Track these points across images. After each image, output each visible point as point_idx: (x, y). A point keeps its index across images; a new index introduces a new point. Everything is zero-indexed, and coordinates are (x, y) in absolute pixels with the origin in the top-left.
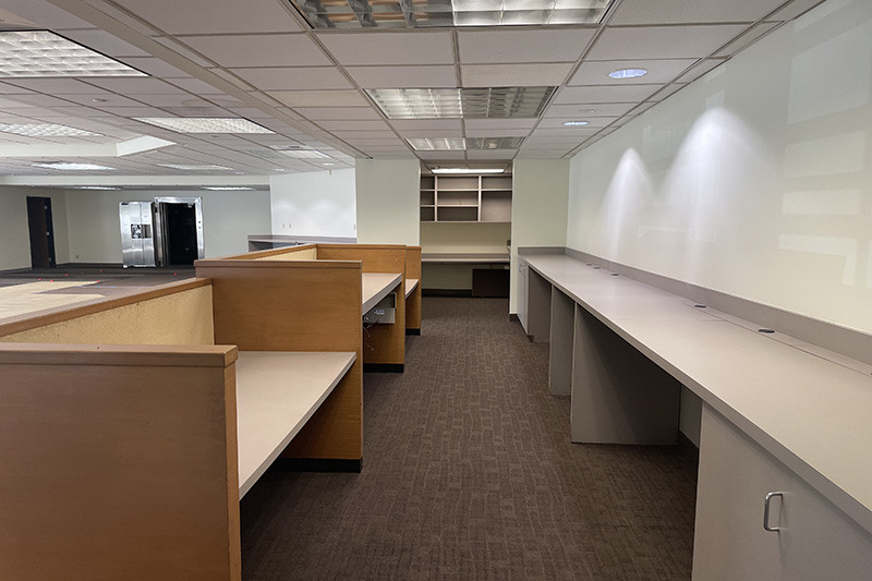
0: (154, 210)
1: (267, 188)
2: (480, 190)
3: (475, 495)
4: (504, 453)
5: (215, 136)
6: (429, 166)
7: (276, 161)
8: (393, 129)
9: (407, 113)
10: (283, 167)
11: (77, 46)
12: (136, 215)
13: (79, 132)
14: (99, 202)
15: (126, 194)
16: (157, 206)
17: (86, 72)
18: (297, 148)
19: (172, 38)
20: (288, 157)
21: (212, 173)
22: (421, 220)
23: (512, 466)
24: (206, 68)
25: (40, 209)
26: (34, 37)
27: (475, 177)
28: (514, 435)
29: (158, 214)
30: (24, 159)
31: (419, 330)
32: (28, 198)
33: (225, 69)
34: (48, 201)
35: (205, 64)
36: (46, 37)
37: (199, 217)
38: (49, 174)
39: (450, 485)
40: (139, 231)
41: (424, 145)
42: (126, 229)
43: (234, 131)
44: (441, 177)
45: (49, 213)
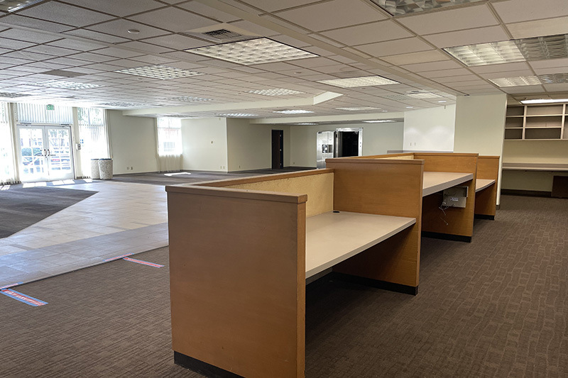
0: (335, 136)
1: (402, 120)
2: (564, 115)
3: (491, 323)
4: (528, 302)
5: (364, 88)
6: (516, 98)
7: (404, 101)
8: (475, 74)
9: (481, 61)
10: (412, 106)
11: (281, 44)
12: (326, 140)
13: (294, 92)
14: (307, 132)
15: (321, 127)
16: (337, 134)
17: (288, 57)
18: (417, 92)
19: (318, 33)
20: (412, 98)
21: (368, 112)
22: (506, 138)
23: (530, 311)
24: (340, 48)
25: (278, 136)
26: (260, 42)
27: (560, 105)
28: (543, 292)
29: (337, 139)
30: (268, 109)
31: (494, 216)
32: (273, 131)
33: (351, 47)
34: (281, 132)
35: (340, 46)
36: (266, 41)
37: (360, 140)
38: (282, 117)
39: (475, 314)
40: (326, 149)
41: (507, 83)
42: (319, 148)
43: (374, 84)
44: (530, 106)
45: (282, 139)
